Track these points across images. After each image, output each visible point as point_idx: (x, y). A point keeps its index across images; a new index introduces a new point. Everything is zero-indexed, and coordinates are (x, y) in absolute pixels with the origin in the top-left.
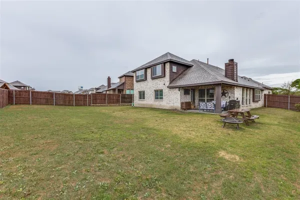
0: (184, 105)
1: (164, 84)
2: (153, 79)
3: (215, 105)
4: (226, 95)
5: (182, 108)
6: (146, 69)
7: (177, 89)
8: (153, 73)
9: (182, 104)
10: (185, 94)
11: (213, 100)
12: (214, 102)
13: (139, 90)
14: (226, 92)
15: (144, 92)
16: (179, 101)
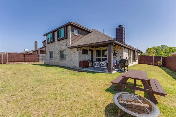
0: (82, 64)
1: (67, 45)
2: (58, 40)
3: (107, 64)
4: (117, 55)
5: (80, 66)
6: (54, 32)
7: (76, 49)
8: (58, 35)
9: (80, 62)
10: (83, 54)
11: (106, 59)
12: (107, 61)
13: (50, 51)
14: (116, 52)
15: (53, 52)
16: (78, 60)
